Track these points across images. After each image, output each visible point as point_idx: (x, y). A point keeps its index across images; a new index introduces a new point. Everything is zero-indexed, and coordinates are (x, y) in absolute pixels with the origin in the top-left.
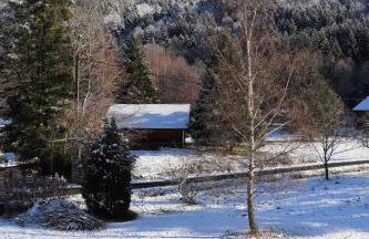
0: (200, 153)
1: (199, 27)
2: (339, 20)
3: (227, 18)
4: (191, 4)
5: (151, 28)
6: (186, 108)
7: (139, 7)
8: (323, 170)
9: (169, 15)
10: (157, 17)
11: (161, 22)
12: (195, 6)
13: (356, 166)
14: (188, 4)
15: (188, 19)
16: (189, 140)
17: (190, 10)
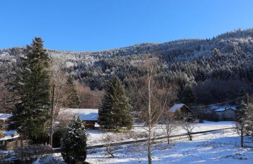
0: (104, 132)
1: (95, 73)
2: (158, 72)
3: (108, 70)
4: (91, 63)
5: (73, 73)
6: (96, 111)
7: (67, 63)
8: (167, 139)
9: (81, 67)
10: (75, 68)
11: (77, 70)
12: (93, 64)
13: (178, 137)
14: (89, 63)
15: (90, 70)
16: (97, 125)
17: (91, 65)
